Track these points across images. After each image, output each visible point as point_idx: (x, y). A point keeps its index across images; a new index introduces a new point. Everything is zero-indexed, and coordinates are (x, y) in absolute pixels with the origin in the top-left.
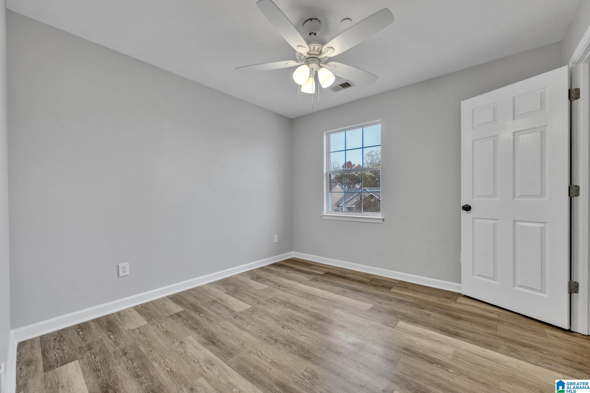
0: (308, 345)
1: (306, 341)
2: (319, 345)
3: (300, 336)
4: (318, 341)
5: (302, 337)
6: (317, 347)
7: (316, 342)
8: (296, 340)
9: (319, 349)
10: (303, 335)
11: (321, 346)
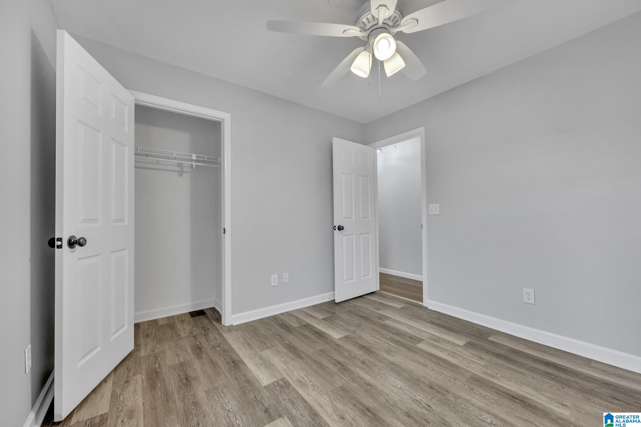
0: (391, 375)
1: (394, 381)
2: (380, 374)
3: (402, 388)
4: (380, 378)
5: (399, 385)
6: (382, 372)
7: (382, 377)
8: (406, 383)
9: (380, 370)
10: (398, 388)
11: (379, 372)
